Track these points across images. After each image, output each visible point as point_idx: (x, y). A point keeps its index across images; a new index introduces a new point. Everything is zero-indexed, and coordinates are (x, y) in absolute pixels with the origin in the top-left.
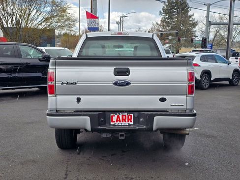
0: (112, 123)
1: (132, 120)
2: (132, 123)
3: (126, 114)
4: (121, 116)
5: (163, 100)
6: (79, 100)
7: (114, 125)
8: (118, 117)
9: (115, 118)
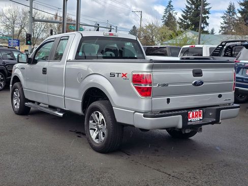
0: (189, 120)
1: (202, 115)
2: (201, 118)
3: (198, 110)
4: (194, 113)
5: (220, 96)
6: (168, 100)
7: (191, 121)
8: (193, 114)
9: (191, 115)
